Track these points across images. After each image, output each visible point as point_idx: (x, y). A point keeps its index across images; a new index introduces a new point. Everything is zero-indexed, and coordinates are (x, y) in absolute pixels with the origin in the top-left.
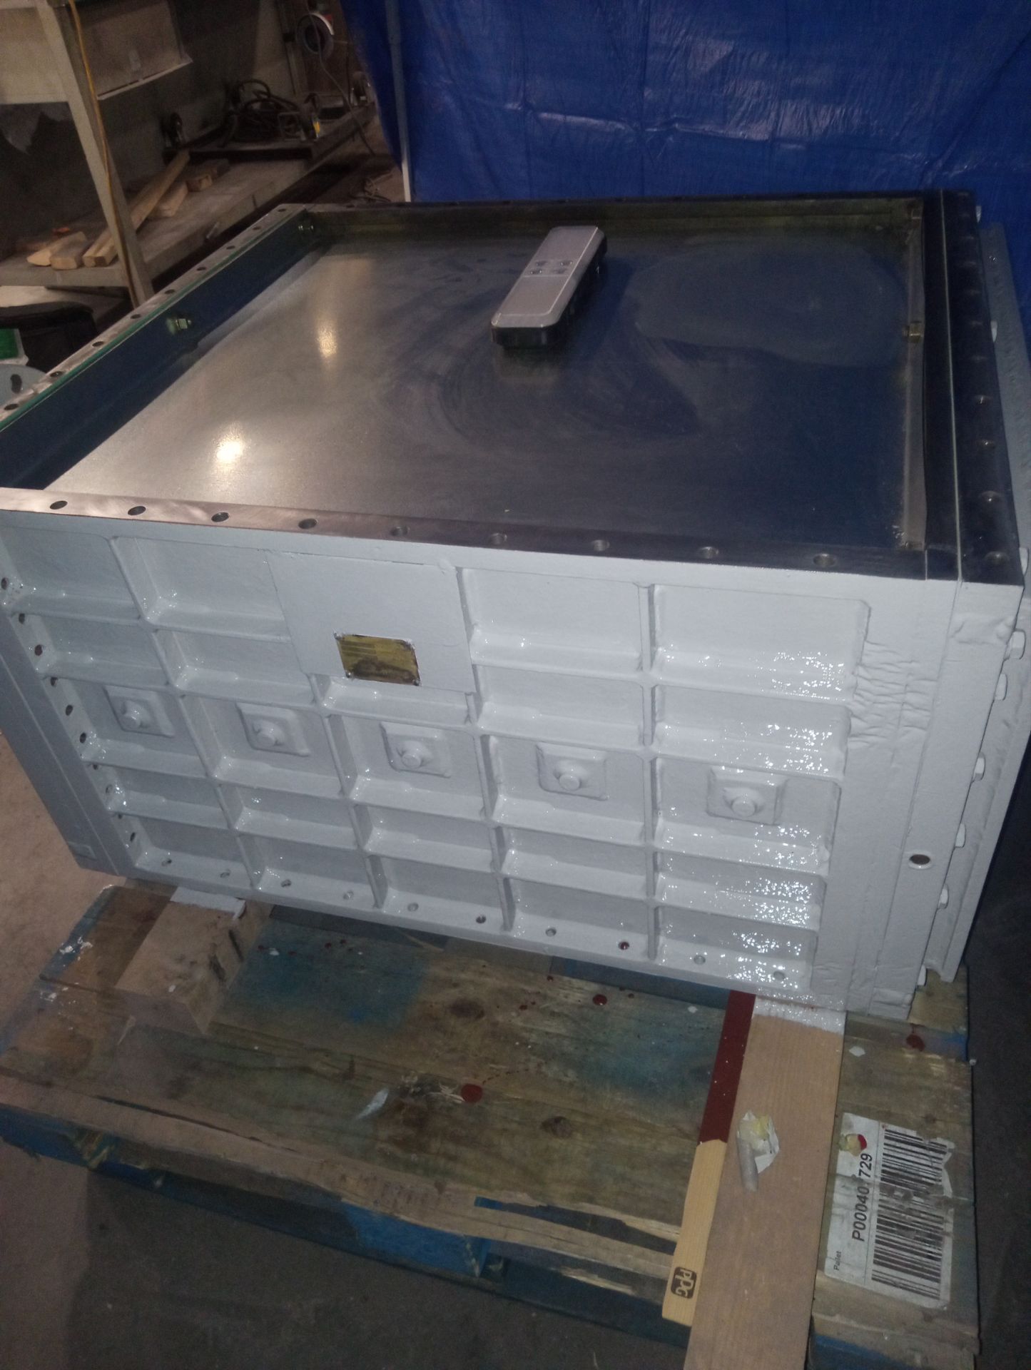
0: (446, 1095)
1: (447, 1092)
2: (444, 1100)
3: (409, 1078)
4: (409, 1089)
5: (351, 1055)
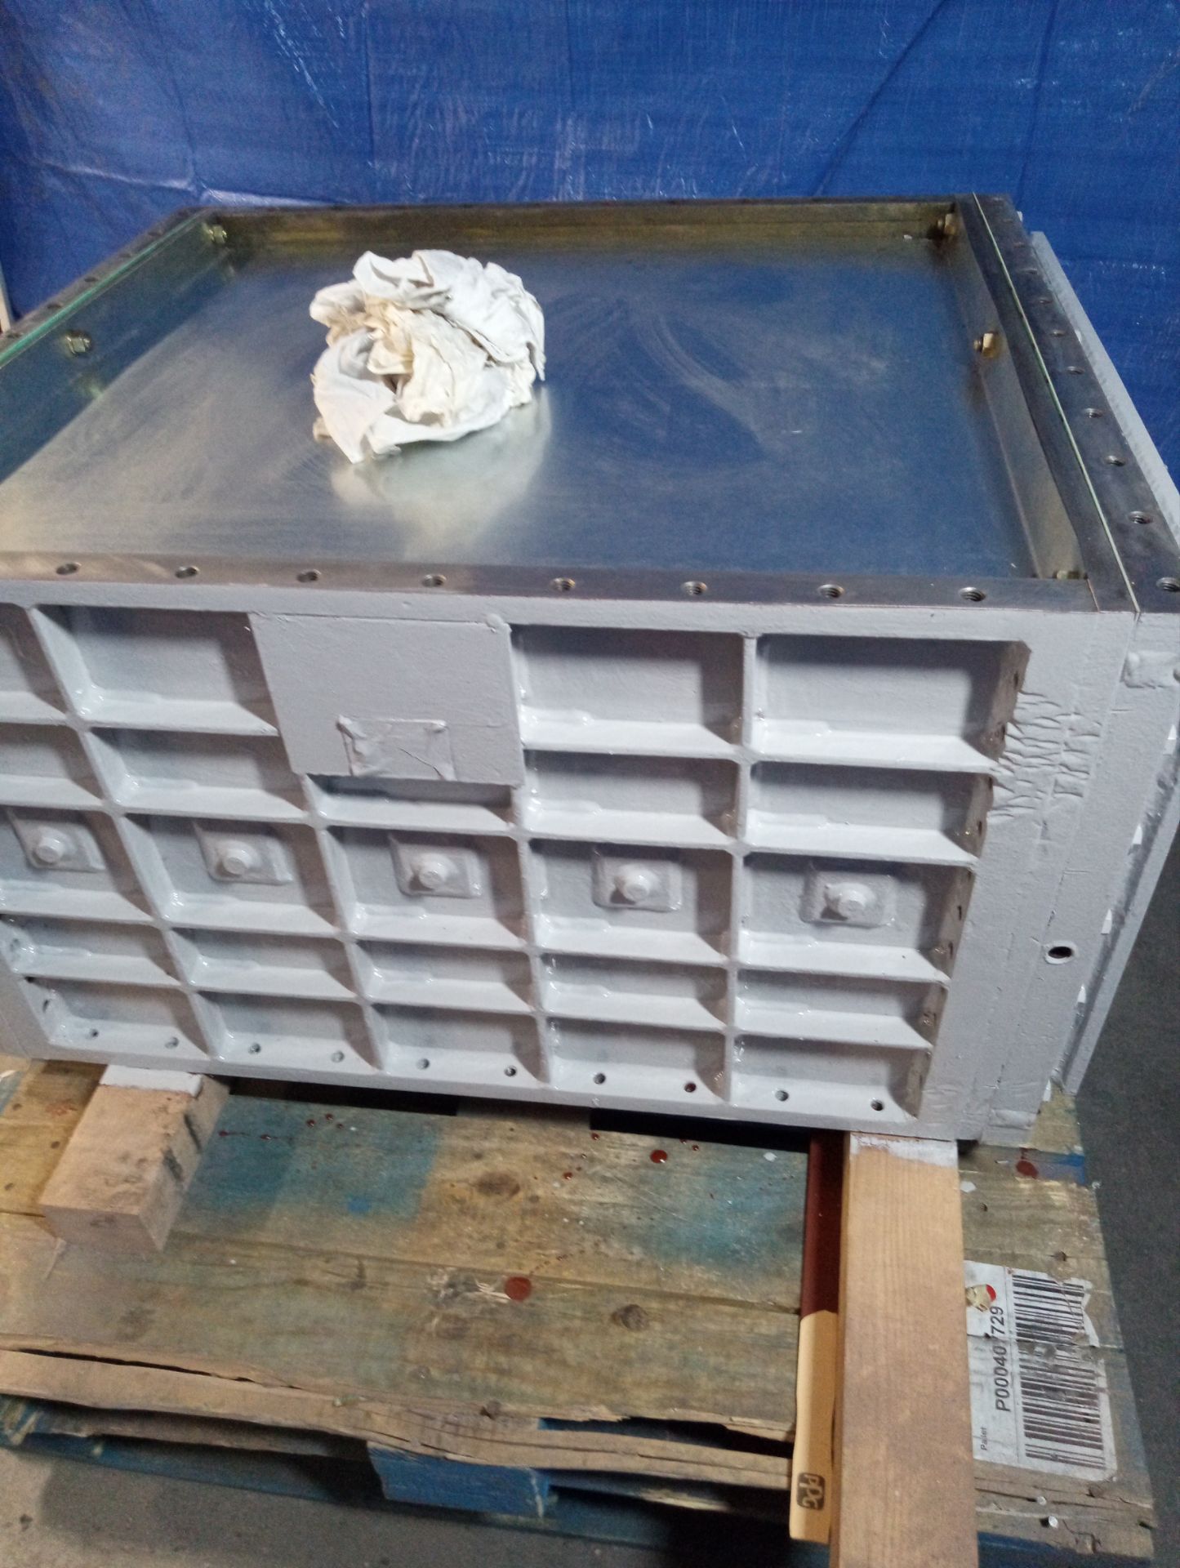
0: (486, 1294)
1: (487, 1290)
4: (438, 1292)
5: (359, 1257)
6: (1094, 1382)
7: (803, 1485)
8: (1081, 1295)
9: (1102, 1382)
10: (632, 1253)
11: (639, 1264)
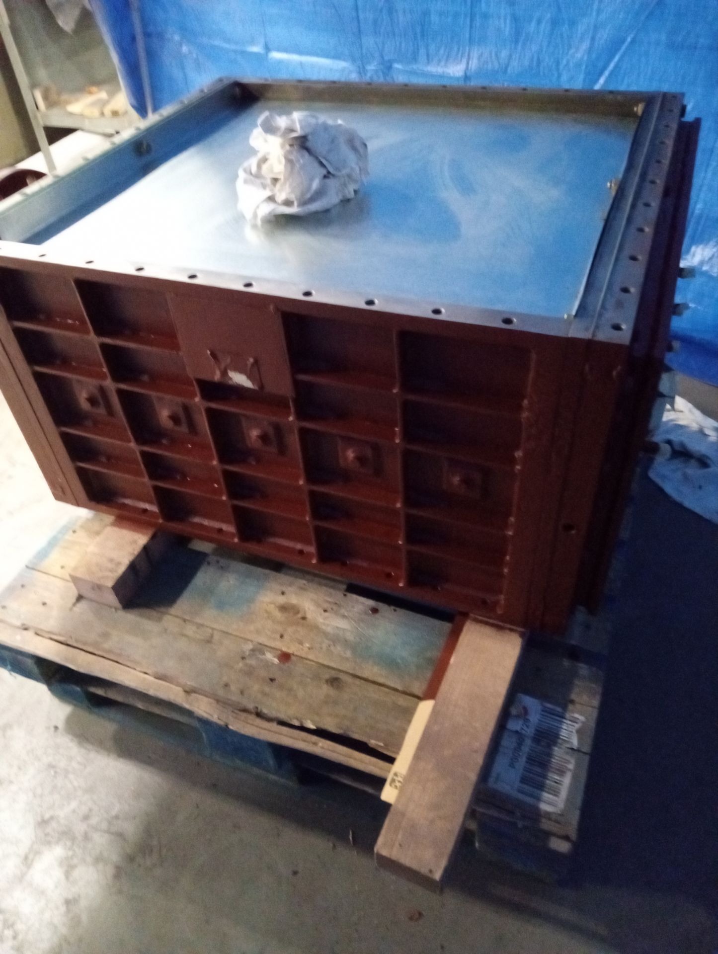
0: (268, 658)
1: (269, 655)
2: (266, 661)
3: (247, 645)
4: (246, 652)
5: (213, 629)
6: (566, 765)
7: (395, 777)
8: (576, 723)
9: (571, 766)
10: (345, 654)
11: (347, 659)
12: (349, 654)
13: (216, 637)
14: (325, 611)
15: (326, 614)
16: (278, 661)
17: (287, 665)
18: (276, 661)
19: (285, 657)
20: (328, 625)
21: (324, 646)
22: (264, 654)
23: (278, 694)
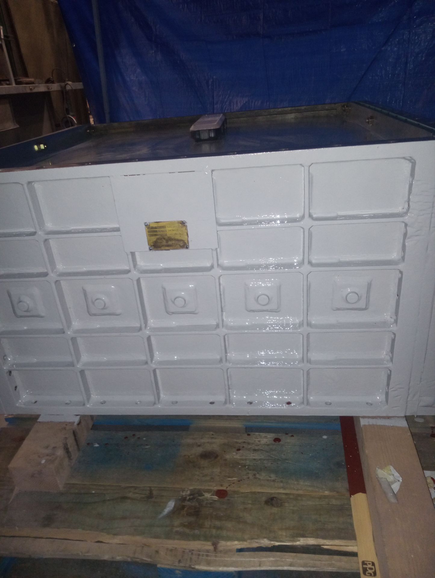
0: (208, 497)
1: (208, 495)
2: (207, 500)
3: (184, 492)
4: (186, 497)
5: (150, 487)
7: (365, 566)
11: (274, 481)
12: (273, 477)
13: (155, 493)
14: (239, 450)
15: (241, 451)
16: (217, 497)
17: (226, 498)
18: (216, 498)
19: (221, 494)
20: (246, 460)
21: (251, 476)
22: (203, 495)
23: (229, 525)
